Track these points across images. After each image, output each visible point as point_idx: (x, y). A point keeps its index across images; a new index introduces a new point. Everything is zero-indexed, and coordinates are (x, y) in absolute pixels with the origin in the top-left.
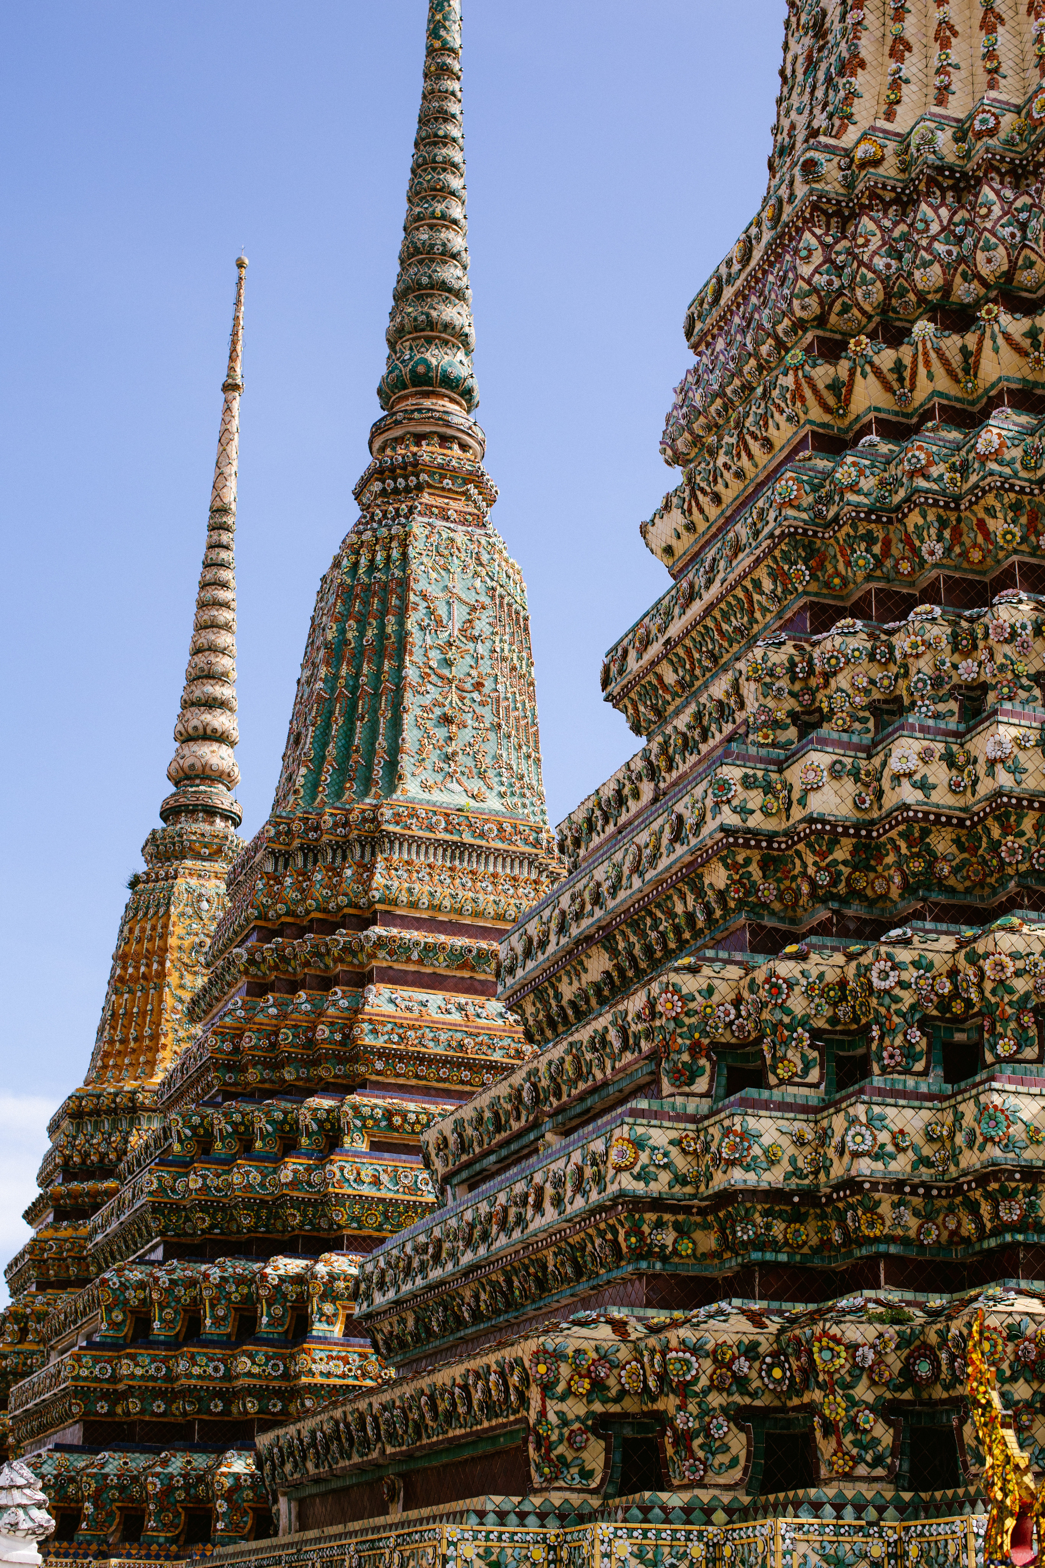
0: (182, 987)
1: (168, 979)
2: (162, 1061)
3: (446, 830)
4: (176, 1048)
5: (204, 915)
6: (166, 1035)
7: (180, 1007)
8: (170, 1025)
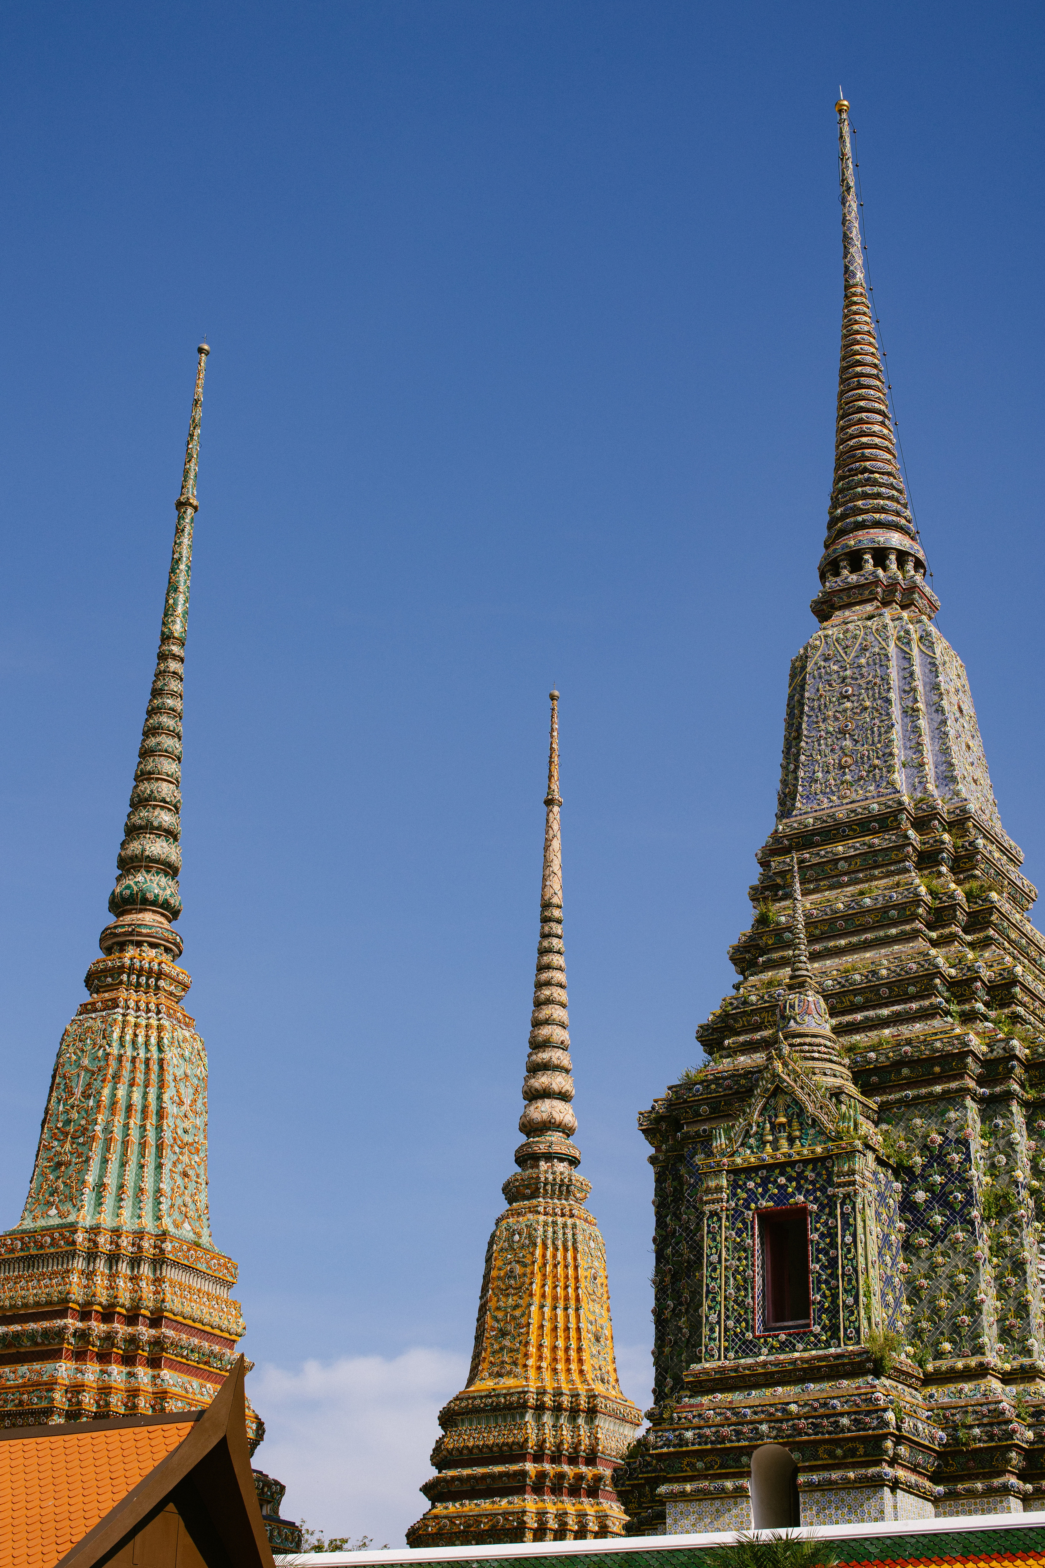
0: (498, 1309)
1: (489, 1304)
2: (481, 1372)
3: (22, 1249)
4: (492, 1359)
5: (516, 1246)
6: (486, 1350)
7: (496, 1325)
8: (489, 1341)
